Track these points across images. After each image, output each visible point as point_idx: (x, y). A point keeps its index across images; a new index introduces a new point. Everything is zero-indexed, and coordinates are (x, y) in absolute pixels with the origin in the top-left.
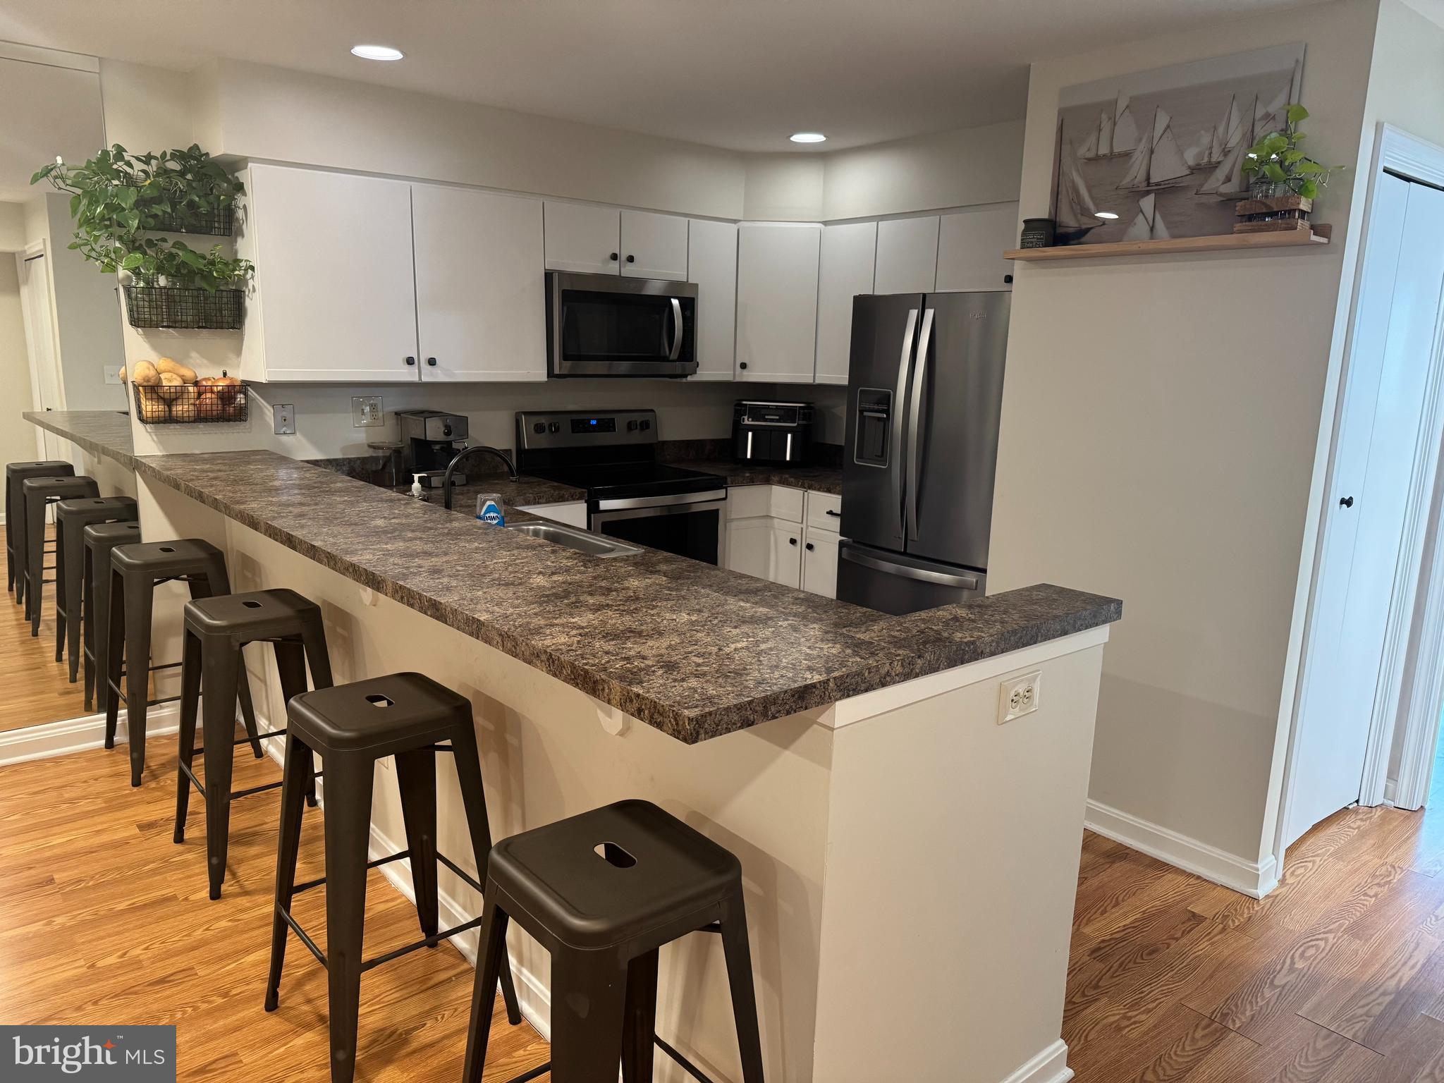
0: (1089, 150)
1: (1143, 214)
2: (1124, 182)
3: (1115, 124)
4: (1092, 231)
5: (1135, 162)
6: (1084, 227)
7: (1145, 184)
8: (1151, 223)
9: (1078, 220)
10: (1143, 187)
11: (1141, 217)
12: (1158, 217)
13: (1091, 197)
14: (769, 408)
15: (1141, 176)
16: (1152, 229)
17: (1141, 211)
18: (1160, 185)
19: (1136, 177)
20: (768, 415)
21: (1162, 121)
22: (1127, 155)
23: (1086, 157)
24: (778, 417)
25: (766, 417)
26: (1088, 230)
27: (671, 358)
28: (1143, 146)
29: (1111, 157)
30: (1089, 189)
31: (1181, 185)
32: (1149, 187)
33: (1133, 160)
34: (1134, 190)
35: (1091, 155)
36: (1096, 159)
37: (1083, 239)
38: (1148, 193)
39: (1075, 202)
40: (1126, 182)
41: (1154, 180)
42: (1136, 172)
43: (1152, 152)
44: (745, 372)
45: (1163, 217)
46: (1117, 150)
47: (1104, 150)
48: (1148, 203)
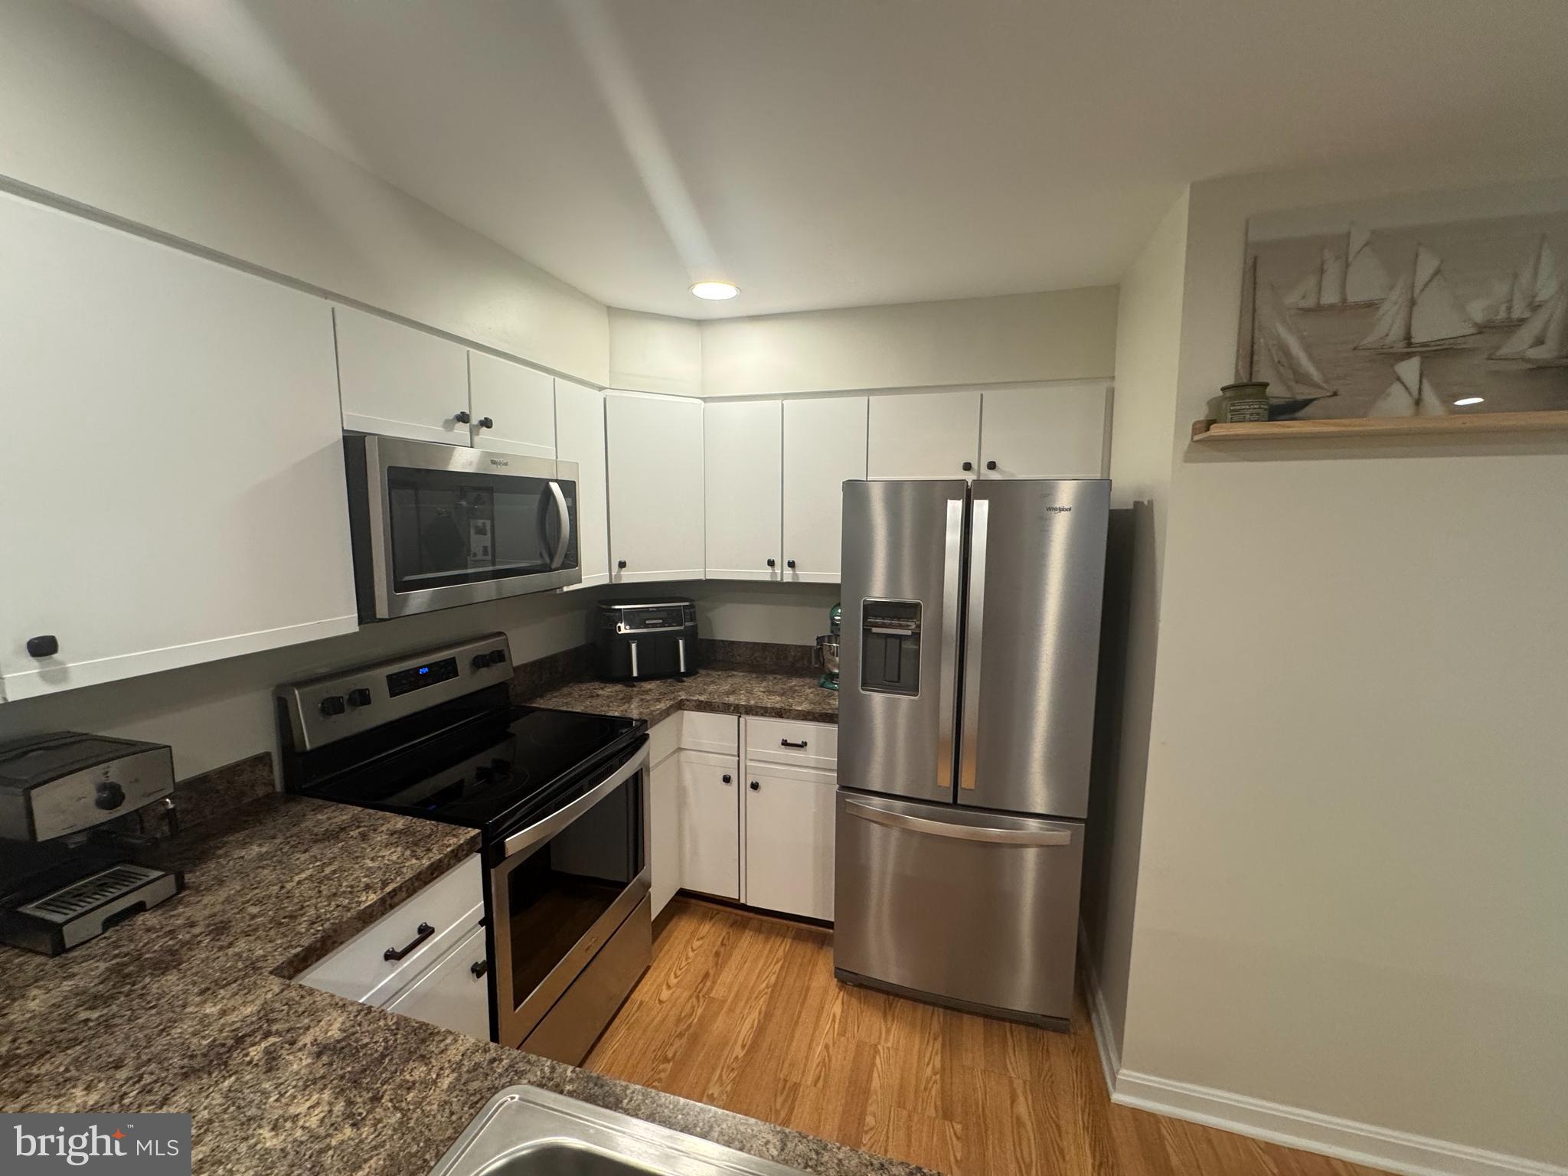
0: (1304, 297)
1: (1402, 383)
2: (1365, 342)
3: (1348, 265)
4: (1315, 402)
5: (1384, 315)
6: (1300, 397)
7: (1402, 344)
8: (1415, 394)
9: (1289, 388)
10: (1400, 347)
11: (1397, 387)
12: (1426, 386)
13: (1311, 357)
14: (648, 611)
15: (1396, 332)
16: (1418, 402)
17: (1399, 379)
18: (1428, 346)
19: (1387, 335)
20: (648, 620)
21: (1427, 265)
22: (1371, 306)
23: (1300, 306)
24: (661, 621)
25: (647, 622)
26: (1306, 403)
27: (553, 567)
28: (1397, 296)
29: (1344, 307)
30: (1308, 348)
31: (1464, 346)
32: (1409, 347)
33: (1381, 312)
34: (1385, 351)
35: (1310, 302)
36: (1318, 309)
37: (1300, 414)
38: (1408, 356)
39: (1283, 366)
40: (1370, 340)
41: (1419, 337)
42: (1388, 326)
43: (1413, 303)
44: (624, 572)
45: (1436, 386)
46: (1351, 299)
47: (1330, 297)
48: (1409, 370)
